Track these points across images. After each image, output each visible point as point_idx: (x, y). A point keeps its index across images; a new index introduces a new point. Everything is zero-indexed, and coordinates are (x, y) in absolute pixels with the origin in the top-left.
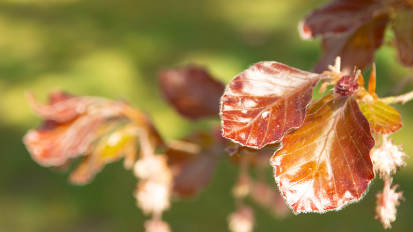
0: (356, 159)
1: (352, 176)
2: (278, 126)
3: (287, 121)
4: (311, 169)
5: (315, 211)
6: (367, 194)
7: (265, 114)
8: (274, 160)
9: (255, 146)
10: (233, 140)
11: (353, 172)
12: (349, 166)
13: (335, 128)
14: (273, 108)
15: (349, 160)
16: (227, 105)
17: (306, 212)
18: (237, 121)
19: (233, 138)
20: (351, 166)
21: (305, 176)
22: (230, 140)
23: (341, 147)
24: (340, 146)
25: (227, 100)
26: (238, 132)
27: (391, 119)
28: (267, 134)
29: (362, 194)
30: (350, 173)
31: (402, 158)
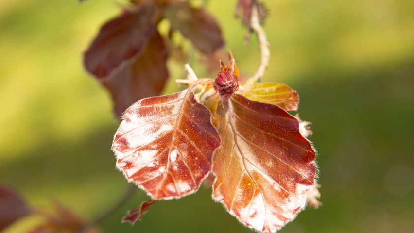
0: (285, 149)
1: (291, 168)
2: (197, 158)
3: (200, 149)
4: (250, 184)
5: (287, 222)
6: (319, 176)
7: (173, 156)
8: (216, 196)
9: (189, 191)
10: (166, 198)
11: (289, 163)
12: (281, 160)
13: (237, 132)
14: (175, 145)
15: (276, 154)
16: (129, 168)
17: (281, 228)
18: (151, 178)
19: (165, 196)
20: (284, 159)
21: (252, 194)
22: (163, 201)
23: (259, 147)
24: (257, 147)
25: (125, 164)
26: (162, 187)
27: (280, 94)
28: (192, 172)
29: (314, 180)
30: (287, 166)
31: (307, 129)
